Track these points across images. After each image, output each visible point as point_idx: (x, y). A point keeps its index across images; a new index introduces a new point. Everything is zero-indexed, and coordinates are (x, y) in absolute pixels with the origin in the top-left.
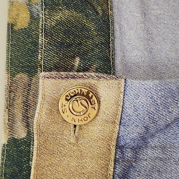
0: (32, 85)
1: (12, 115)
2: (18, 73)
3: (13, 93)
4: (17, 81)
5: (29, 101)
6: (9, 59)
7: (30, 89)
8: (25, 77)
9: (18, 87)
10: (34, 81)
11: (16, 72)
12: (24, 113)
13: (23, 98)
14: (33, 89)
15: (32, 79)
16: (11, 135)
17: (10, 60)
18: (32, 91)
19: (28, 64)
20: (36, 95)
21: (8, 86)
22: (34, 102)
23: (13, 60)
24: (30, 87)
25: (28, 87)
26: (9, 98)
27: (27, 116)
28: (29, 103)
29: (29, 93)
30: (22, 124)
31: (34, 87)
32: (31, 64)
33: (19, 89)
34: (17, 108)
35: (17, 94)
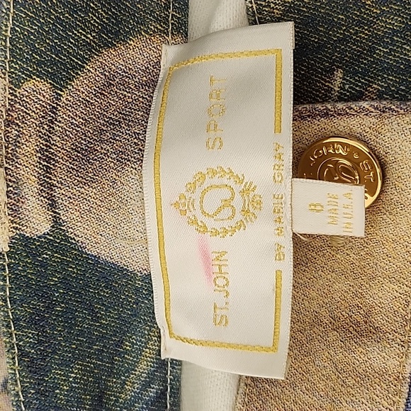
0: (60, 108)
1: (14, 182)
2: (28, 79)
3: (14, 126)
4: (25, 99)
5: (53, 147)
6: (8, 40)
7: (56, 120)
8: (45, 89)
9: (29, 114)
10: (65, 101)
11: (24, 76)
12: (42, 177)
13: (39, 140)
14: (61, 119)
15: (61, 95)
16: (16, 228)
17: (10, 43)
18: (60, 125)
19: (54, 56)
20: (68, 133)
21: (4, 110)
22: (65, 150)
23: (18, 42)
24: (55, 114)
25: (50, 113)
26: (5, 140)
27: (50, 183)
28: (53, 151)
29: (53, 128)
30: (38, 202)
31: (64, 116)
32: (61, 58)
33: (29, 117)
34: (25, 164)
35: (24, 131)
